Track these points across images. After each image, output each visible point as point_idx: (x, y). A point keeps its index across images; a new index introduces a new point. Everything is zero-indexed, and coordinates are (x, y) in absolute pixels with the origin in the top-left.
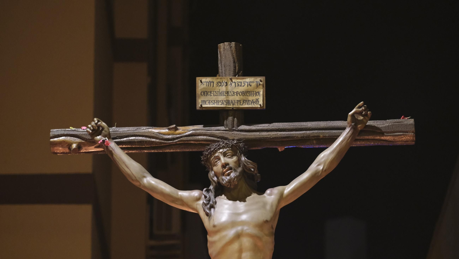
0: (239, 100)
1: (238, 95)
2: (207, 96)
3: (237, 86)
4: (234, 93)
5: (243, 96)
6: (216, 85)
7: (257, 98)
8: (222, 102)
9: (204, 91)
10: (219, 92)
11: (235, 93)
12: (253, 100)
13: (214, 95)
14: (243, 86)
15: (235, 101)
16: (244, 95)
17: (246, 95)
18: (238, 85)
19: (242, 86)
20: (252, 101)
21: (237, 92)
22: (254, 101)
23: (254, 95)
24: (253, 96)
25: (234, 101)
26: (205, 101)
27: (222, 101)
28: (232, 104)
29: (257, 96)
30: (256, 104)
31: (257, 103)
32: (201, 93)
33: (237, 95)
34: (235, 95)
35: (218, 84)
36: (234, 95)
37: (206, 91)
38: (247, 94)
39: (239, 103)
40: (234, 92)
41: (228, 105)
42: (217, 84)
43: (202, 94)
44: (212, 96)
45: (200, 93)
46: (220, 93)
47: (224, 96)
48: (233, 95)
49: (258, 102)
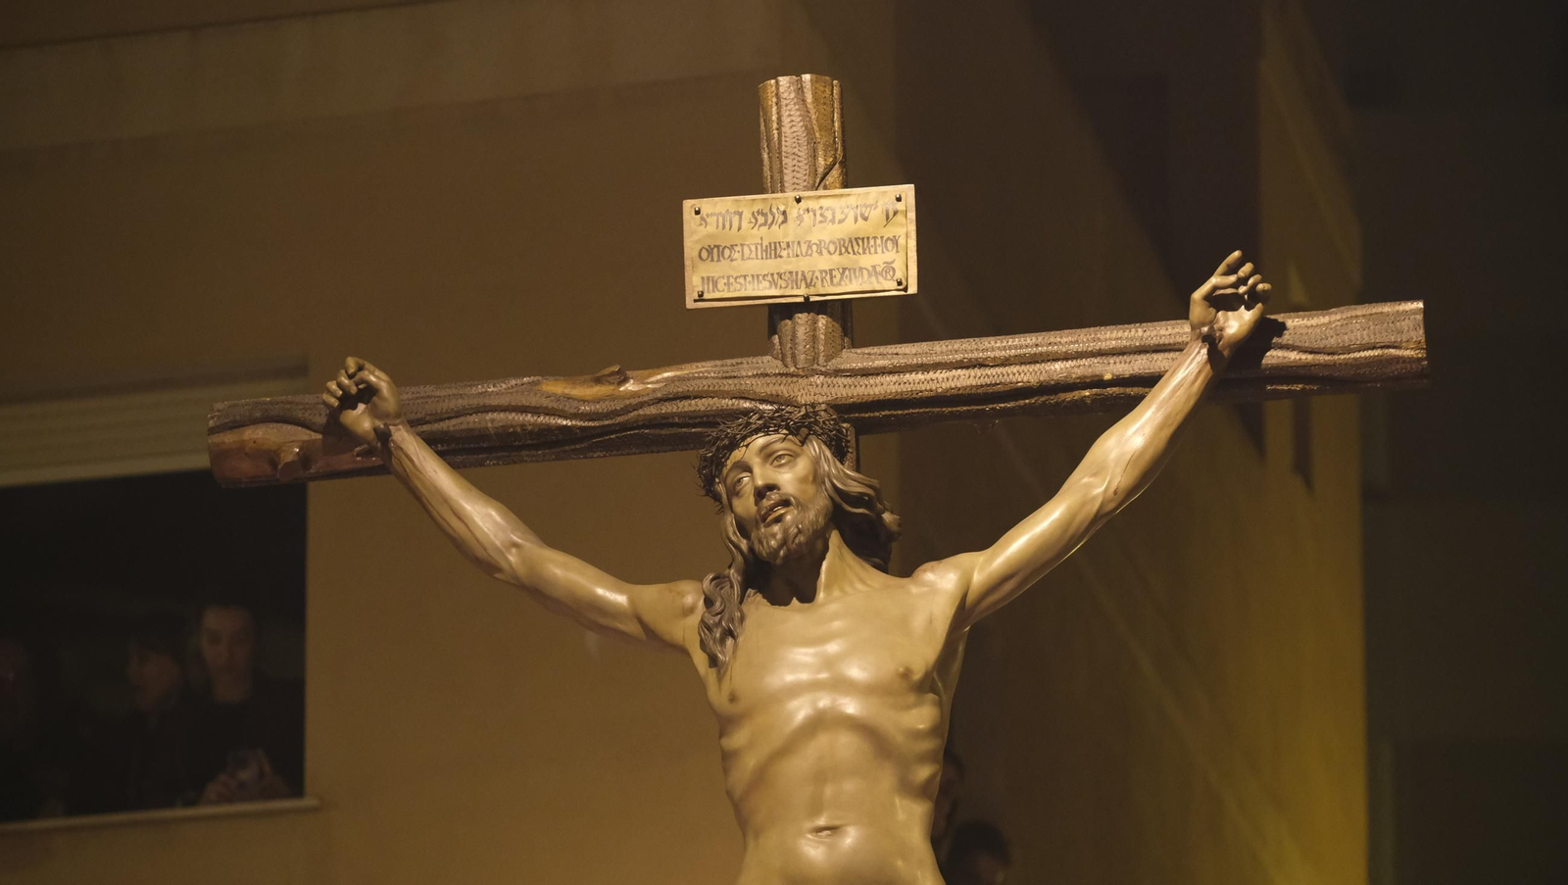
0: (827, 268)
1: (825, 251)
2: (719, 260)
3: (821, 222)
4: (810, 247)
5: (841, 254)
6: (751, 222)
7: (889, 260)
8: (770, 278)
9: (709, 246)
10: (759, 247)
11: (814, 248)
12: (874, 267)
13: (743, 259)
14: (840, 222)
15: (814, 272)
16: (843, 250)
17: (850, 250)
18: (822, 219)
19: (837, 221)
20: (870, 269)
21: (820, 241)
22: (879, 269)
23: (879, 250)
24: (876, 252)
25: (811, 273)
26: (713, 277)
27: (772, 275)
28: (803, 285)
29: (888, 250)
30: (886, 279)
31: (889, 277)
32: (701, 250)
33: (821, 253)
34: (815, 254)
35: (756, 220)
36: (810, 252)
37: (715, 246)
38: (856, 249)
39: (828, 277)
40: (810, 242)
41: (792, 288)
42: (753, 220)
43: (704, 254)
44: (736, 259)
45: (695, 253)
46: (764, 248)
47: (776, 257)
48: (806, 255)
49: (891, 273)
